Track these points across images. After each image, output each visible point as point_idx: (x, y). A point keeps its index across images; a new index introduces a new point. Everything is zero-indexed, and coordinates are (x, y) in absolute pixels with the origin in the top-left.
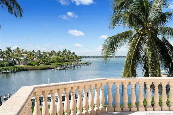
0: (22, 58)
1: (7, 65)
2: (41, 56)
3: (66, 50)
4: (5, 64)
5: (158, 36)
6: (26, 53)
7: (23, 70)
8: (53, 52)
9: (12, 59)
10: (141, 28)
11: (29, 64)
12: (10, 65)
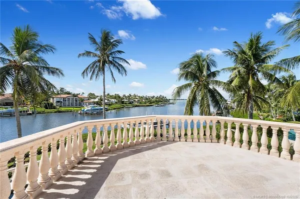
0: (136, 100)
1: (129, 103)
2: (147, 99)
3: (161, 96)
4: (127, 103)
5: (210, 86)
6: (139, 97)
7: (137, 106)
8: (154, 96)
9: (131, 100)
10: (197, 81)
11: (141, 103)
12: (130, 103)
